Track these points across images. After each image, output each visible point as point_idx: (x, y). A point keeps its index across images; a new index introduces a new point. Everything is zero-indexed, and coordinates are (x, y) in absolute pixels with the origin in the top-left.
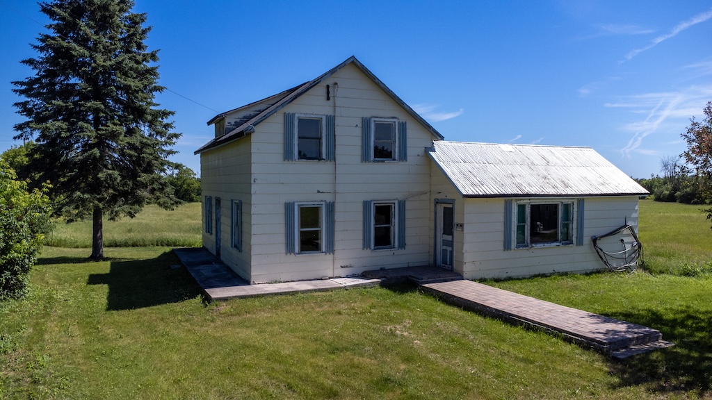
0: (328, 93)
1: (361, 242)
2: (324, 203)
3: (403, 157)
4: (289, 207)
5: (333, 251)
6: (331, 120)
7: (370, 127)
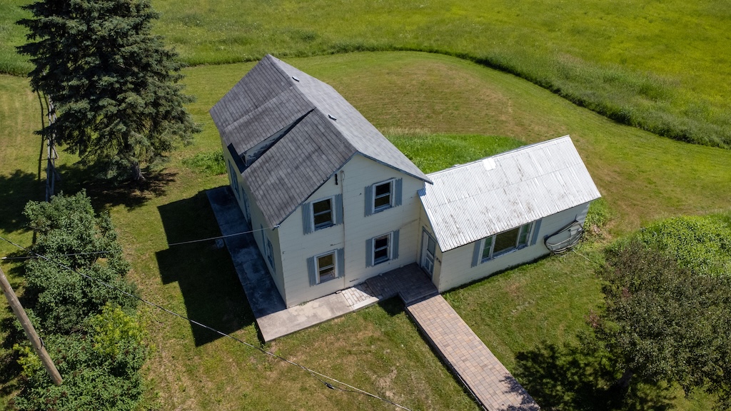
0: (336, 180)
1: (365, 264)
2: (336, 251)
3: (399, 202)
4: (310, 261)
5: (344, 276)
6: (340, 198)
7: (371, 191)
